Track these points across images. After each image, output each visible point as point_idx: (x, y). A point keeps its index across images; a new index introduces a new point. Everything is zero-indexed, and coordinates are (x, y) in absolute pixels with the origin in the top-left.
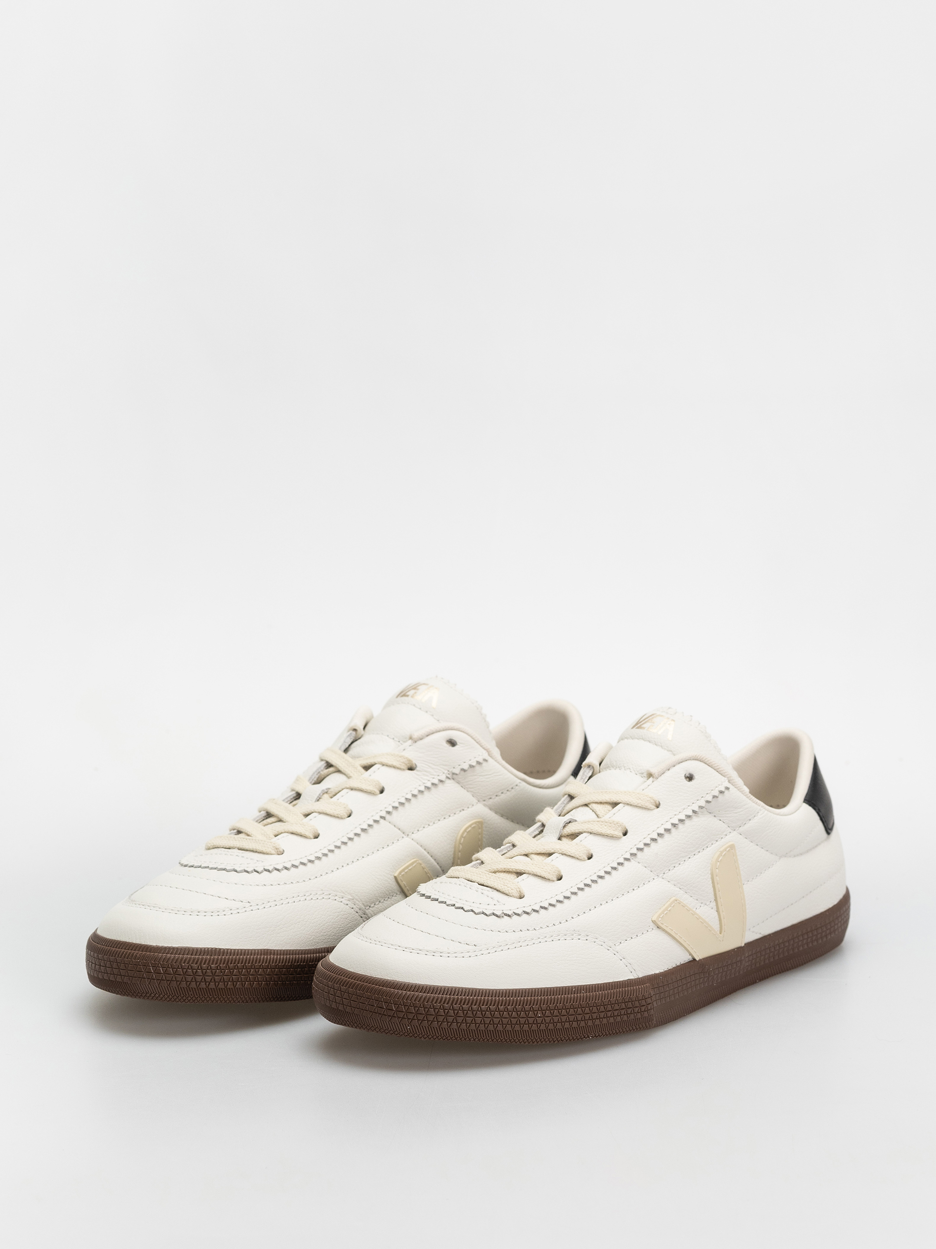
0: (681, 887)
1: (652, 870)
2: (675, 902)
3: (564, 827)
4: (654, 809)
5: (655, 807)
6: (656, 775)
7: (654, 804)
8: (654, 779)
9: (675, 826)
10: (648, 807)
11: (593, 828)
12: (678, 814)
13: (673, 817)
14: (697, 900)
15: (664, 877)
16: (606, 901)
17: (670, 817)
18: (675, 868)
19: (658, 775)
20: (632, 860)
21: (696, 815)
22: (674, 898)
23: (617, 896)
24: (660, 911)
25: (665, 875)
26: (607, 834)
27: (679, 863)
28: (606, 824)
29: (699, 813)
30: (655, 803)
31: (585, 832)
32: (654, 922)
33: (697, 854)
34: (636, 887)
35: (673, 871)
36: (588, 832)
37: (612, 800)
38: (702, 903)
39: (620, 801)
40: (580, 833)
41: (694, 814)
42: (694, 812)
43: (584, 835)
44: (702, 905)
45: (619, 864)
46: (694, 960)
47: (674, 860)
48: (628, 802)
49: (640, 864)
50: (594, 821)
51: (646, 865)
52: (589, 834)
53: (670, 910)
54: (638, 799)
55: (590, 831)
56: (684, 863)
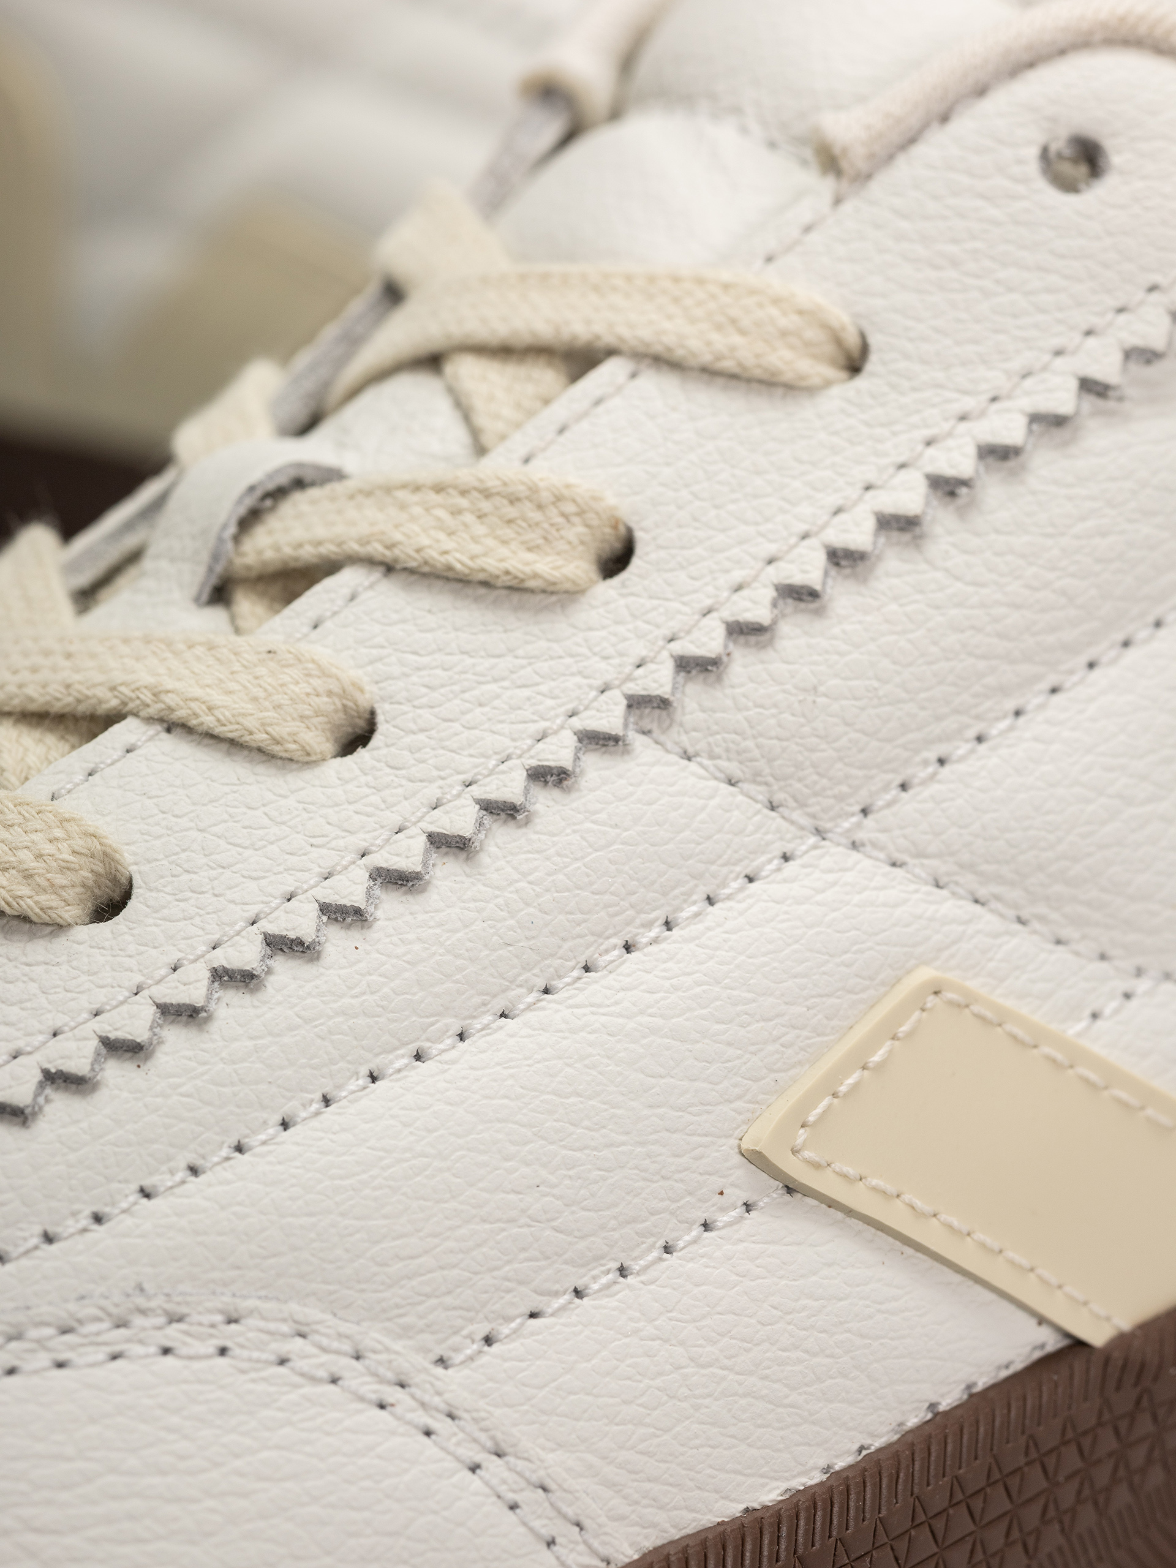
0: (982, 892)
1: (779, 797)
2: (931, 1001)
3: (249, 520)
4: (828, 384)
5: (831, 372)
6: (857, 158)
7: (829, 349)
8: (845, 184)
9: (952, 494)
10: (788, 376)
11: (398, 536)
12: (982, 414)
13: (950, 434)
14: (1103, 957)
15: (860, 836)
16: (412, 1048)
17: (927, 433)
18: (946, 771)
19: (871, 156)
20: (637, 741)
21: (1111, 404)
22: (925, 974)
23: (499, 1005)
24: (811, 1077)
25: (869, 822)
26: (481, 576)
27: (972, 733)
28: (486, 506)
29: (1130, 391)
30: (838, 341)
31: (353, 560)
32: (756, 1160)
33: (1114, 661)
34: (649, 925)
35: (934, 788)
36: (370, 562)
37: (566, 334)
38: (1139, 972)
39: (608, 339)
40: (329, 567)
41: (1089, 402)
42: (1090, 387)
43: (348, 578)
44: (1142, 986)
45: (541, 775)
46: (1077, 1345)
47: (939, 718)
48: (658, 348)
49: (693, 766)
50: (417, 488)
51: (733, 768)
52: (377, 574)
53: (880, 1067)
54: (719, 327)
55: (377, 549)
56: (1011, 728)
